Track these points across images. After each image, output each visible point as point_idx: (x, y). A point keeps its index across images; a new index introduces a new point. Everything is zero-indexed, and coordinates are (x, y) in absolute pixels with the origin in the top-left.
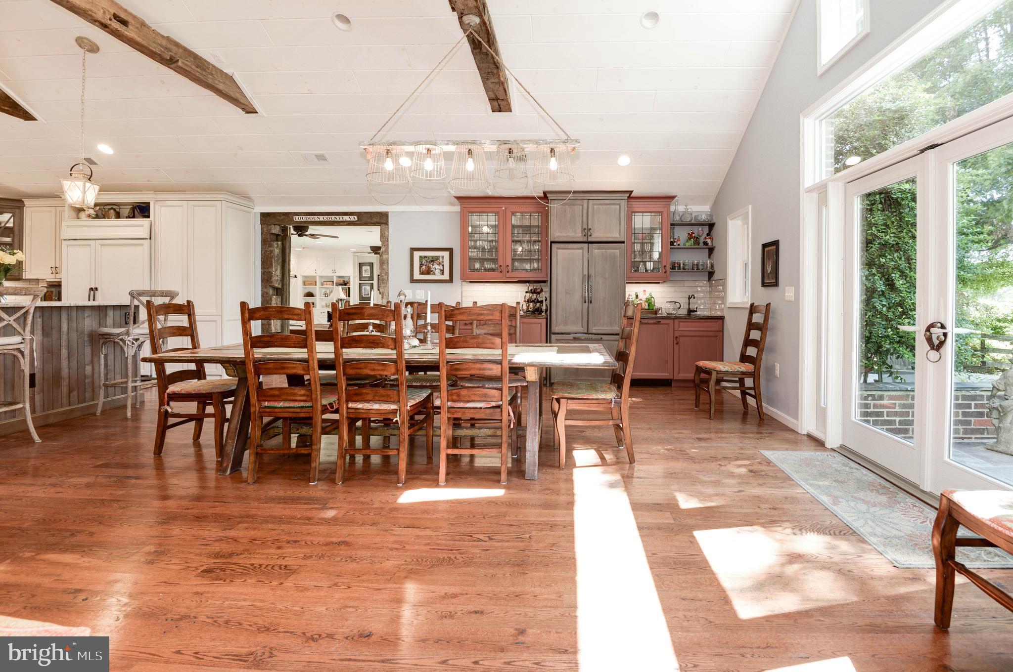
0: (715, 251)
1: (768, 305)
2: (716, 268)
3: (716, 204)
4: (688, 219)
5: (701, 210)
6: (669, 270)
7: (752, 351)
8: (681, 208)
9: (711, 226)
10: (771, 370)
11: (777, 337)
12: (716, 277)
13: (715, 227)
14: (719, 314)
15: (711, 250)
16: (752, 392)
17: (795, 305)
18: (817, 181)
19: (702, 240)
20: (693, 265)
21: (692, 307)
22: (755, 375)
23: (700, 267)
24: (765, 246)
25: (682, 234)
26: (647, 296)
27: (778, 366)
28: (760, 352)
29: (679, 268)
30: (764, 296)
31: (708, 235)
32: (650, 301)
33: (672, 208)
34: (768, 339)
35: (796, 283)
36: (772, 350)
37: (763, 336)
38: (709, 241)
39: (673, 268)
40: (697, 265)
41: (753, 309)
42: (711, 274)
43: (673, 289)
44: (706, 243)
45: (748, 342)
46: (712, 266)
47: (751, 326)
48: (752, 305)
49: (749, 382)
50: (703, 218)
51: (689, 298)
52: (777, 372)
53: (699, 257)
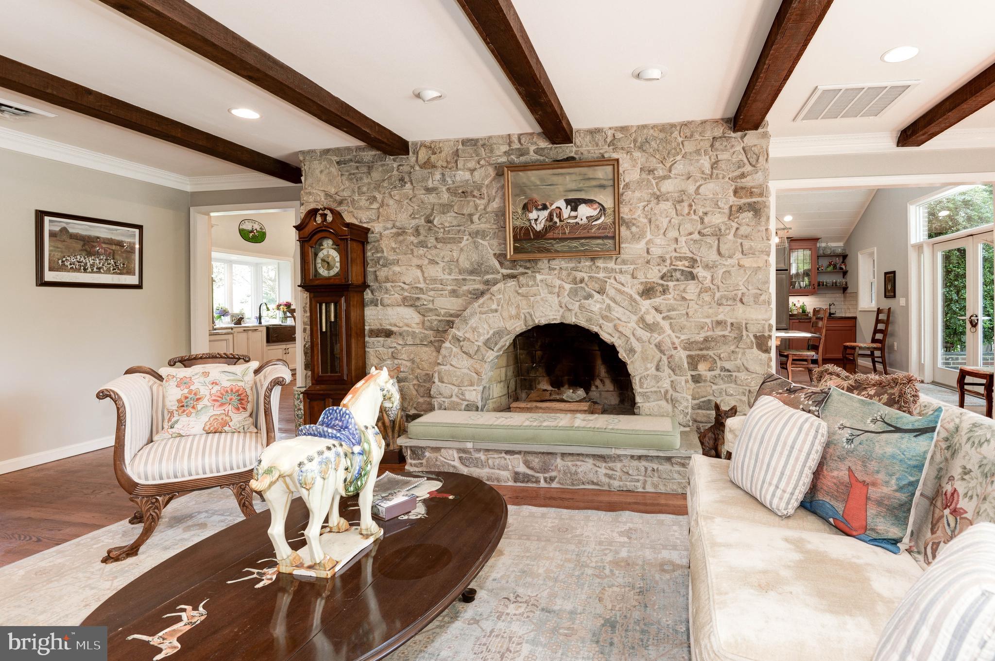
0: (848, 274)
1: (889, 309)
2: (849, 285)
3: (848, 242)
4: (828, 252)
5: (837, 246)
6: (816, 286)
7: (879, 336)
8: (823, 245)
9: (844, 257)
10: (891, 347)
11: (896, 327)
12: (849, 290)
13: (848, 258)
14: (854, 315)
15: (845, 273)
16: (880, 360)
17: (906, 308)
18: (918, 241)
19: (838, 266)
20: (833, 283)
21: (832, 311)
22: (882, 350)
23: (838, 284)
24: (886, 274)
25: (824, 262)
26: (801, 304)
27: (896, 344)
28: (885, 336)
29: (823, 285)
30: (886, 304)
31: (843, 262)
32: (803, 308)
33: (818, 245)
34: (889, 329)
35: (907, 296)
36: (892, 335)
37: (887, 327)
38: (843, 267)
39: (819, 285)
40: (836, 283)
41: (879, 311)
42: (845, 289)
43: (818, 299)
44: (841, 269)
45: (876, 331)
46: (846, 283)
47: (878, 321)
48: (879, 309)
49: (877, 353)
50: (839, 251)
51: (830, 305)
52: (896, 348)
53: (838, 279)
